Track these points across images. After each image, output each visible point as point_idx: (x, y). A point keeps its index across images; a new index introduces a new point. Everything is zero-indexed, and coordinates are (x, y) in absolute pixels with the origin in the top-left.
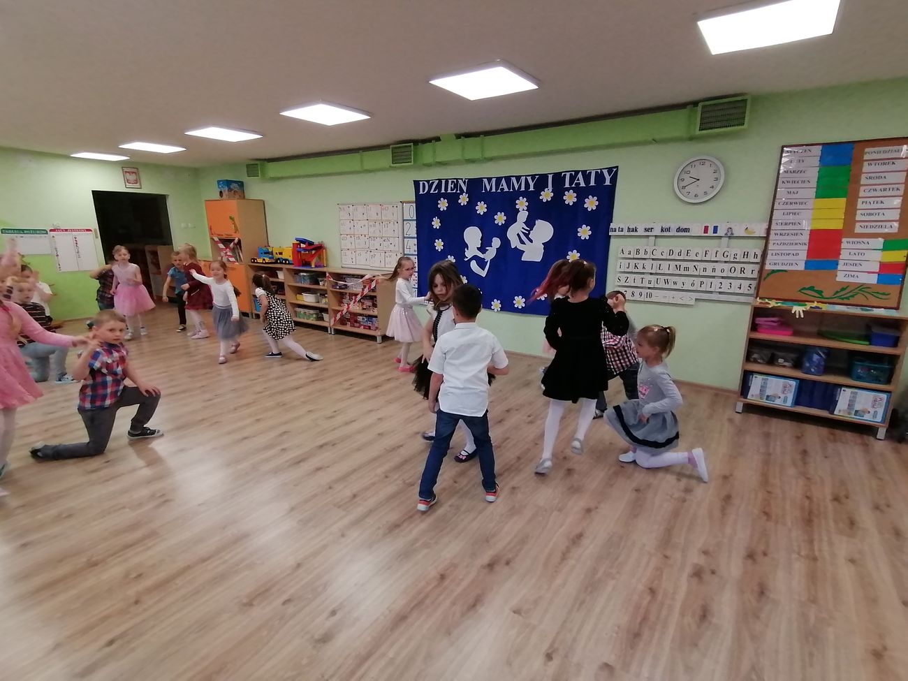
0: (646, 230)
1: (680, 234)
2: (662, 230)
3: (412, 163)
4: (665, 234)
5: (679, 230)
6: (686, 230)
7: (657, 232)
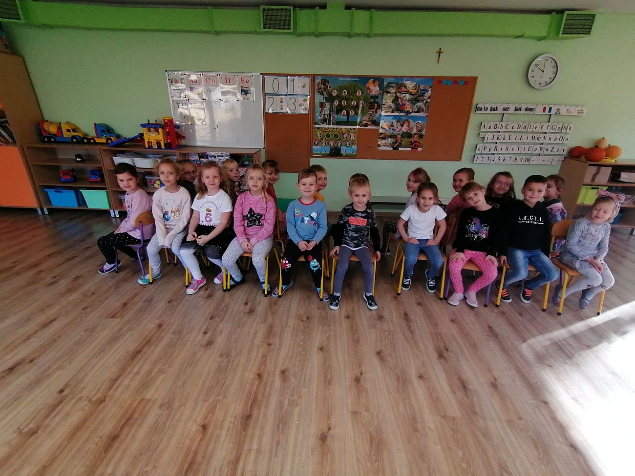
0: (505, 109)
1: (527, 112)
2: (515, 110)
3: (291, 31)
4: (517, 112)
5: (527, 109)
6: (531, 110)
7: (512, 110)
